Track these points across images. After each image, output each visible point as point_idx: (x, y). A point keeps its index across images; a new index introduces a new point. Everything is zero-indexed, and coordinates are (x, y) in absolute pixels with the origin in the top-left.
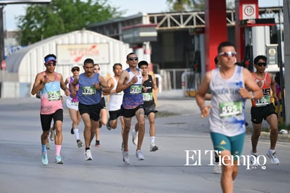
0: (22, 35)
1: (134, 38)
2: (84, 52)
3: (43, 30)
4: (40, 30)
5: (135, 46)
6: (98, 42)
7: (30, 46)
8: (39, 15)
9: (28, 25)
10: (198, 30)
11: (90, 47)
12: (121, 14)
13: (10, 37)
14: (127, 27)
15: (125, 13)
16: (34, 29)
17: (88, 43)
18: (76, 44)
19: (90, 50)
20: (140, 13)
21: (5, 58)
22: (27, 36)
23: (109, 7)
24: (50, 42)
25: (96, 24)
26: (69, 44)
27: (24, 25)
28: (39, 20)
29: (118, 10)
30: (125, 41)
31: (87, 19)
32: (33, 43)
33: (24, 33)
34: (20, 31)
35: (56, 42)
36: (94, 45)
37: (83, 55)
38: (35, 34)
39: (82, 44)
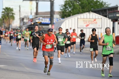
0: (62, 13)
1: (114, 17)
2: (90, 22)
3: (72, 11)
4: (70, 12)
5: (114, 20)
6: (97, 17)
7: (66, 19)
8: (70, 4)
9: (65, 9)
11: (93, 20)
12: (108, 5)
13: (56, 14)
14: (111, 12)
15: (110, 5)
16: (68, 11)
17: (92, 18)
18: (86, 18)
19: (93, 21)
20: (117, 5)
21: (54, 24)
22: (64, 14)
23: (103, 2)
24: (75, 17)
25: (96, 9)
26: (84, 18)
27: (63, 9)
28: (70, 7)
29: (106, 4)
30: (109, 18)
31: (92, 7)
32: (67, 17)
33: (63, 12)
34: (61, 12)
35: (77, 17)
36: (95, 19)
37: (90, 24)
38: (68, 13)
39: (89, 18)
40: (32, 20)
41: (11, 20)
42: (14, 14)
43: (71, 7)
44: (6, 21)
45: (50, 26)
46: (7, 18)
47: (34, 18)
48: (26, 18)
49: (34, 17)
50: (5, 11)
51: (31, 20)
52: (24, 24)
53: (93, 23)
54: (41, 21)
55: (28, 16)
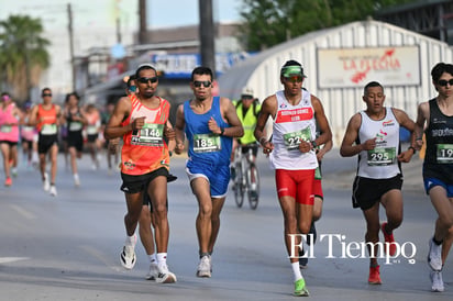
0: (248, 31)
2: (371, 63)
3: (290, 20)
4: (283, 22)
6: (399, 42)
7: (265, 52)
9: (261, 12)
11: (381, 52)
13: (226, 35)
16: (272, 20)
17: (379, 46)
18: (354, 47)
21: (216, 76)
22: (259, 33)
24: (305, 45)
25: (394, 8)
26: (342, 48)
27: (253, 12)
30: (450, 42)
32: (270, 45)
33: (254, 27)
34: (245, 24)
35: (316, 44)
36: (389, 49)
37: (369, 68)
38: (274, 29)
39: (367, 47)
40: (123, 64)
41: (35, 69)
42: (46, 42)
43: (287, 4)
44: (14, 72)
46: (19, 60)
47: (132, 58)
48: (97, 58)
49: (130, 54)
50: (10, 32)
51: (121, 65)
52: (93, 82)
53: (384, 64)
54: (159, 67)
55: (105, 49)
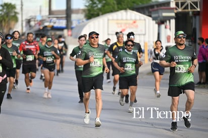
0: (87, 12)
2: (128, 26)
9: (92, 5)
10: (195, 13)
11: (131, 22)
19: (132, 24)
22: (91, 13)
26: (117, 20)
27: (89, 5)
33: (89, 10)
35: (108, 18)
39: (127, 20)
41: (12, 23)
42: (18, 13)
43: (102, 2)
44: (5, 23)
45: (65, 32)
46: (7, 19)
48: (33, 20)
53: (132, 26)
54: (52, 24)
